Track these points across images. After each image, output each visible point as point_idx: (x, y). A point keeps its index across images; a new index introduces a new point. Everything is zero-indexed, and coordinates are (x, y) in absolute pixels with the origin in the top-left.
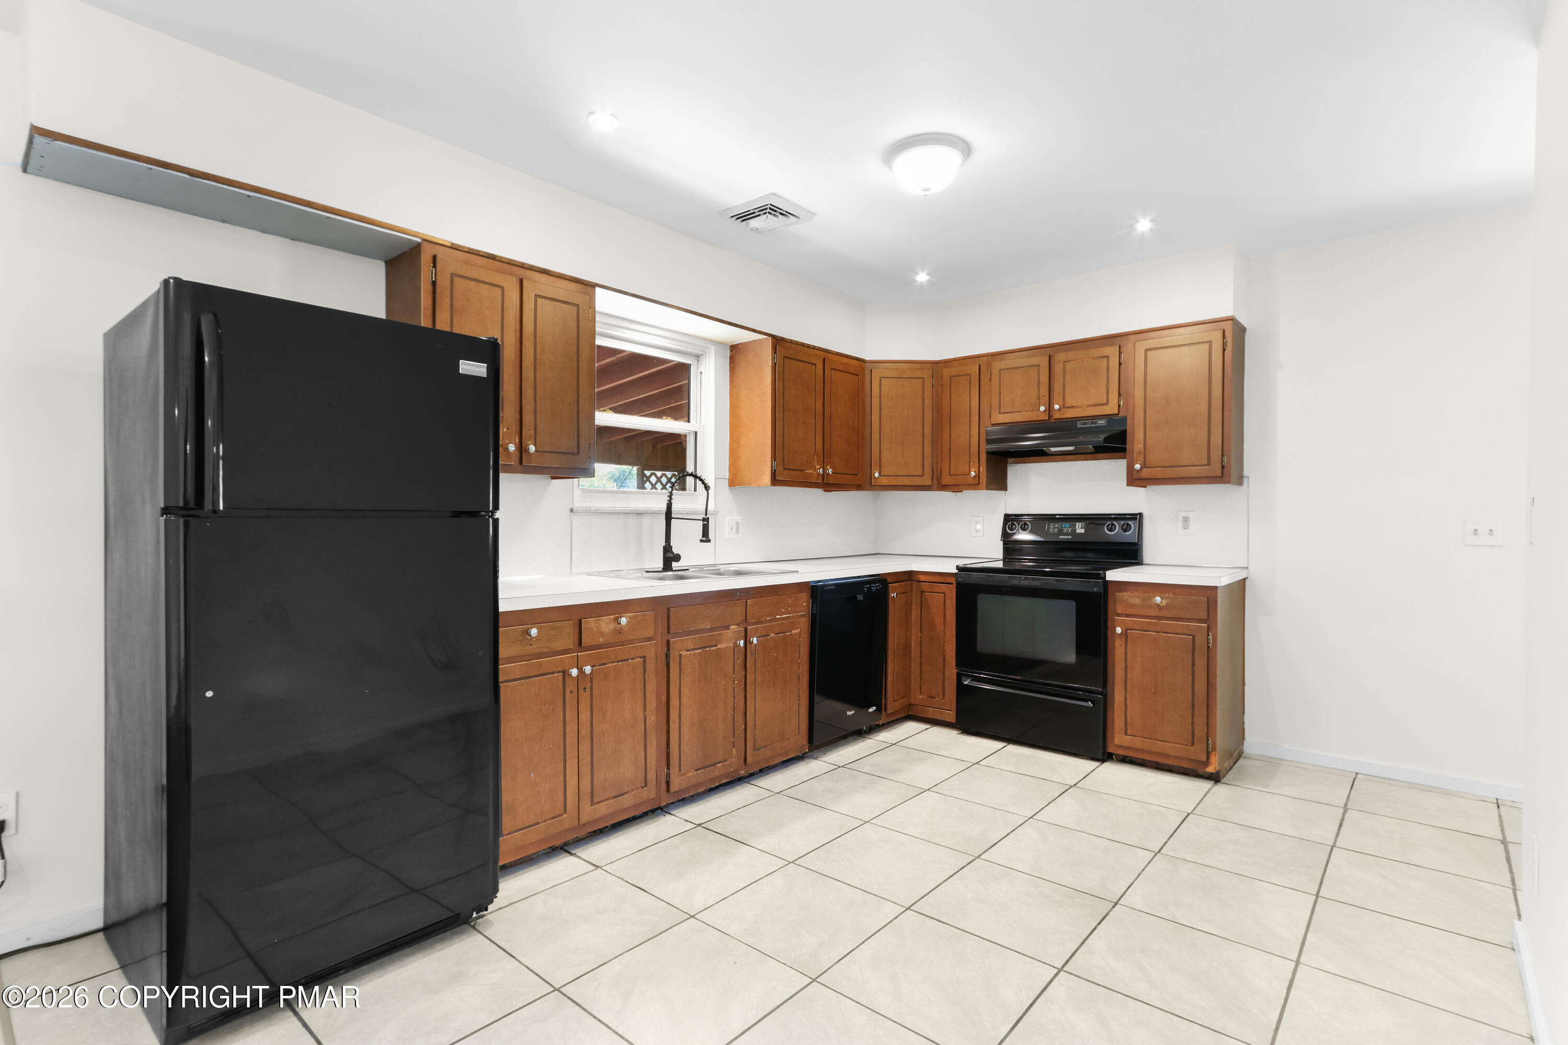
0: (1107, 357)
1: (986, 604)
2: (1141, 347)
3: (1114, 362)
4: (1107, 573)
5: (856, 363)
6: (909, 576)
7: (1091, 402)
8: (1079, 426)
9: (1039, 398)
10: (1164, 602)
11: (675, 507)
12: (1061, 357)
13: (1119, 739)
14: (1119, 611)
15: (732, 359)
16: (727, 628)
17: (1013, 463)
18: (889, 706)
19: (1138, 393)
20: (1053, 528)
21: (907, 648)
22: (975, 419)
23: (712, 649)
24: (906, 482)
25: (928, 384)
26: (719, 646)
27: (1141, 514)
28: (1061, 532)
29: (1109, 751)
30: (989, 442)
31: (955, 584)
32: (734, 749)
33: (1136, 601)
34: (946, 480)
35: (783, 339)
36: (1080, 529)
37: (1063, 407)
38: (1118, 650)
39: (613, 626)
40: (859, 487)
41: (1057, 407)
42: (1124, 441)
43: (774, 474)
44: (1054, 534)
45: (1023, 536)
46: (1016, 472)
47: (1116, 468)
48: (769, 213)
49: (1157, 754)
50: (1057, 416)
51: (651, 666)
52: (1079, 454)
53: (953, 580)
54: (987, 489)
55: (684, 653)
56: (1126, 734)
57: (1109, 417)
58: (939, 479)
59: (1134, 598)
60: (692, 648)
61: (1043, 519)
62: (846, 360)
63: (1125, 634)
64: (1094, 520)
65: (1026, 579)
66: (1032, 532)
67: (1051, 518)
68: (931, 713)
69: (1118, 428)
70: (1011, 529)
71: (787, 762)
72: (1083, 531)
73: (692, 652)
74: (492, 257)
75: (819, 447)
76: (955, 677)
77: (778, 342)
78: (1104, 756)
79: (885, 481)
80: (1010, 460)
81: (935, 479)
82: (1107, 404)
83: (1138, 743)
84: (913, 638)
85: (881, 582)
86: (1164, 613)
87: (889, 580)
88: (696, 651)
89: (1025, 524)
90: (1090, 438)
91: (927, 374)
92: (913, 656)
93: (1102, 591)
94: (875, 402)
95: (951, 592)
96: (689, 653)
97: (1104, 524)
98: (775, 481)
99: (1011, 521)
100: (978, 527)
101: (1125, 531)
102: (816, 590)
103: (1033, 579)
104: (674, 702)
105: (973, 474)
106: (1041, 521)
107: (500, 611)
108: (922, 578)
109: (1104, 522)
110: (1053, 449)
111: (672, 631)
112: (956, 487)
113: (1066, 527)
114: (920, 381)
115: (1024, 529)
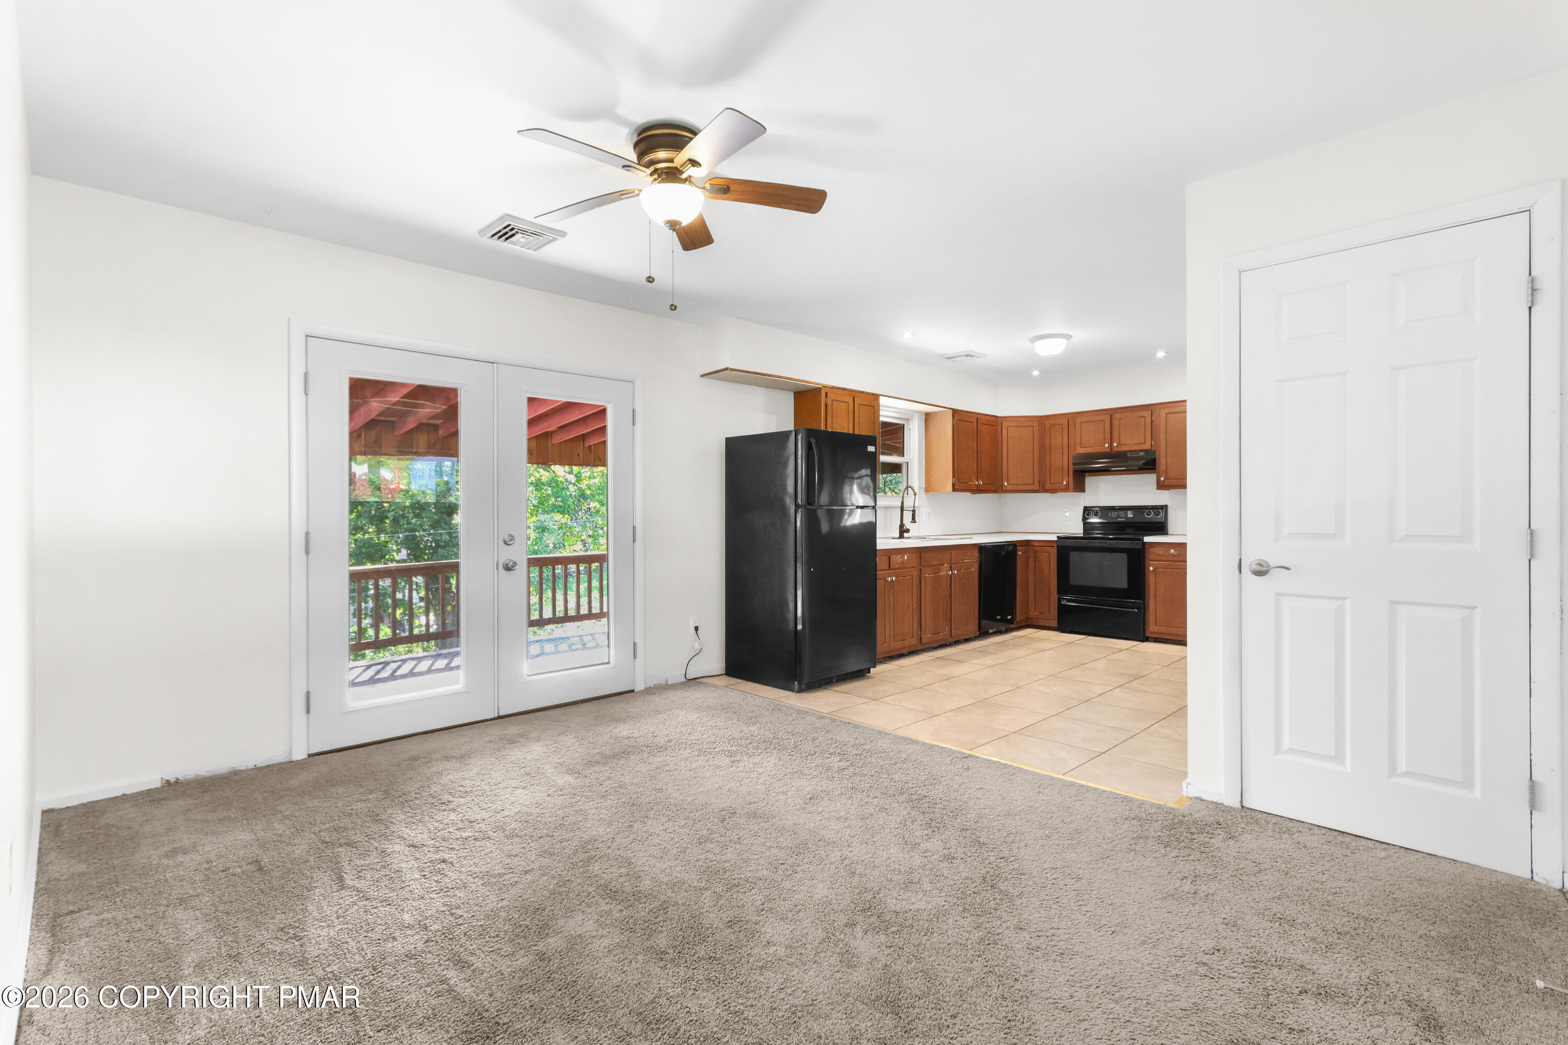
0: (1144, 417)
1: (1074, 557)
2: (1163, 412)
3: (1148, 420)
4: (1145, 538)
5: (993, 418)
6: (1028, 543)
7: (1136, 443)
8: (1129, 456)
9: (1105, 439)
10: (1176, 553)
11: (905, 504)
12: (1118, 416)
13: (1152, 628)
14: (1151, 558)
15: (926, 420)
16: (943, 565)
17: (1089, 476)
18: (1017, 618)
19: (1162, 437)
20: (1114, 514)
21: (1027, 583)
22: (1066, 450)
23: (937, 575)
24: (1024, 488)
25: (1036, 429)
26: (940, 574)
27: (1166, 506)
28: (1119, 517)
29: (1147, 635)
30: (1074, 464)
31: (1056, 546)
32: (947, 627)
33: (1161, 552)
34: (1048, 486)
35: (957, 410)
36: (1130, 515)
37: (1119, 445)
38: (1151, 580)
39: (901, 560)
40: (995, 491)
41: (1115, 444)
42: (1155, 465)
43: (953, 485)
44: (1114, 518)
45: (1094, 520)
46: (1090, 481)
47: (1150, 479)
49: (1173, 635)
50: (1115, 450)
51: (914, 580)
52: (1129, 471)
53: (1055, 545)
54: (1074, 491)
55: (927, 575)
56: (1156, 625)
57: (1145, 451)
58: (1044, 485)
59: (1159, 551)
60: (930, 573)
61: (1107, 509)
62: (987, 417)
63: (1155, 570)
64: (1139, 509)
65: (1098, 542)
66: (1100, 518)
67: (1112, 509)
68: (1042, 623)
69: (1151, 457)
70: (1088, 515)
71: (967, 640)
72: (1132, 516)
74: (844, 389)
75: (975, 470)
76: (1056, 600)
77: (955, 412)
78: (1145, 639)
79: (1011, 488)
80: (1087, 474)
81: (1041, 486)
82: (1144, 443)
83: (1163, 629)
84: (1030, 579)
85: (1014, 545)
86: (1176, 559)
87: (1018, 545)
88: (931, 575)
89: (1097, 512)
90: (1135, 463)
91: (1036, 424)
92: (1030, 590)
93: (1141, 547)
94: (1004, 440)
95: (1054, 552)
96: (929, 576)
97: (1144, 512)
98: (954, 489)
99: (1087, 511)
100: (1067, 514)
101: (1157, 515)
102: (981, 548)
103: (1103, 542)
104: (923, 599)
105: (1065, 483)
106: (1105, 510)
107: (878, 548)
108: (1035, 544)
109: (1144, 510)
110: (1113, 469)
111: (922, 564)
112: (1053, 491)
113: (1122, 513)
114: (1032, 428)
115: (1096, 515)
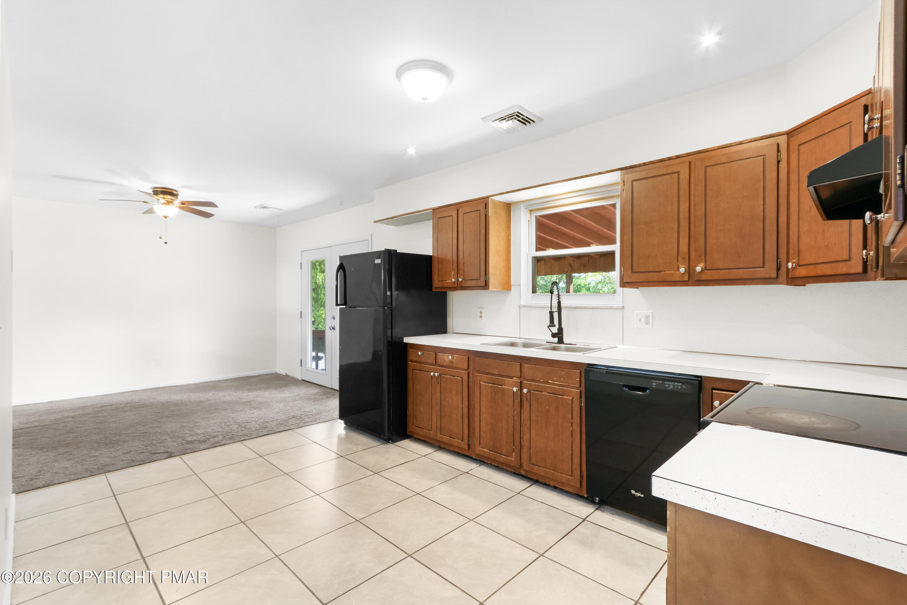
16: (510, 378)
23: (499, 386)
26: (503, 387)
32: (514, 453)
43: (622, 278)
48: (515, 118)
51: (464, 383)
55: (482, 383)
60: (487, 382)
73: (487, 384)
88: (489, 384)
96: (485, 384)
98: (623, 284)
111: (475, 369)
